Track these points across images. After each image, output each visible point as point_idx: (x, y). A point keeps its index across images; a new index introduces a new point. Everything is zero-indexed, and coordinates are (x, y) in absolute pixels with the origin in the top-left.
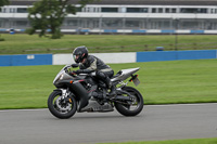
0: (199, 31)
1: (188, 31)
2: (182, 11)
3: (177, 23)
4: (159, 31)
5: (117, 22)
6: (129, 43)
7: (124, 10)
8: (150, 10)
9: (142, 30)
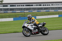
0: (31, 11)
1: (28, 11)
2: (26, 6)
3: (25, 9)
4: (19, 12)
5: (8, 9)
6: (11, 15)
7: (9, 6)
8: (17, 6)
9: (14, 11)
